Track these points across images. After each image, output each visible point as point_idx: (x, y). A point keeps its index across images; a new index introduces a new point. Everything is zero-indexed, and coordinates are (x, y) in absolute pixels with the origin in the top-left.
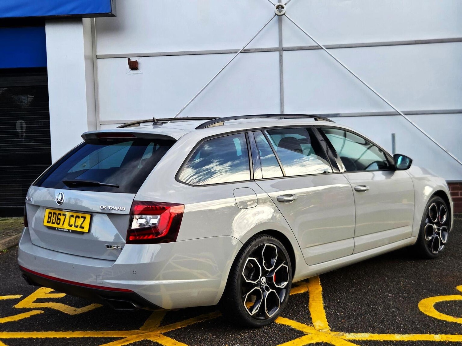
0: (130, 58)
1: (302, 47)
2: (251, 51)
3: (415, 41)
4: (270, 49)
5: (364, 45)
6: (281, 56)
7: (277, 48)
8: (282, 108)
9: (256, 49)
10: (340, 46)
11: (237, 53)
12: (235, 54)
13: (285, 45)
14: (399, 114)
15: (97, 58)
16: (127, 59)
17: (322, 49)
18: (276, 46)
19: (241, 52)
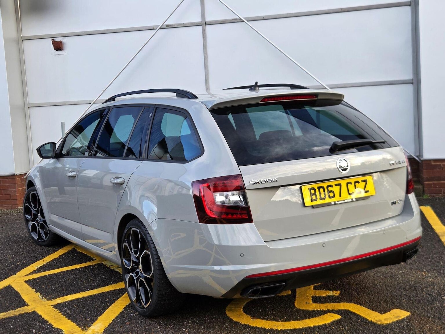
0: (55, 39)
1: (225, 20)
2: (173, 26)
3: (342, 9)
4: (193, 24)
5: (288, 16)
6: (204, 31)
7: (199, 23)
8: (207, 85)
9: (179, 25)
10: (264, 18)
11: (156, 29)
12: (155, 30)
13: (208, 19)
14: (325, 88)
15: (22, 40)
16: (51, 39)
17: (243, 21)
18: (199, 20)
19: (161, 28)
